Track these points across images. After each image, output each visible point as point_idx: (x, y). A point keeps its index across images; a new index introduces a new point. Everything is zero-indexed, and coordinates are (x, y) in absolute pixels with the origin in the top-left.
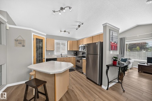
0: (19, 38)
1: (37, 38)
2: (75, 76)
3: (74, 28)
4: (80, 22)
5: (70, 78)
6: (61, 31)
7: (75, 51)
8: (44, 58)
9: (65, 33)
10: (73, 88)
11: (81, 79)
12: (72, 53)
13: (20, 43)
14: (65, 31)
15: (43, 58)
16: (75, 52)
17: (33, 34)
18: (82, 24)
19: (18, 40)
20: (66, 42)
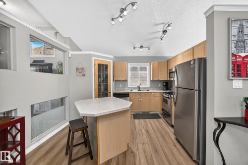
0: (80, 66)
1: (99, 63)
2: (155, 128)
3: (156, 38)
4: (163, 23)
5: (143, 130)
6: (134, 48)
7: (164, 81)
8: (110, 93)
9: (141, 50)
10: (138, 149)
11: (163, 137)
12: (160, 85)
13: (81, 71)
14: (141, 47)
15: (109, 91)
16: (165, 84)
17: (93, 58)
18: (169, 26)
19: (78, 69)
20: (147, 65)
